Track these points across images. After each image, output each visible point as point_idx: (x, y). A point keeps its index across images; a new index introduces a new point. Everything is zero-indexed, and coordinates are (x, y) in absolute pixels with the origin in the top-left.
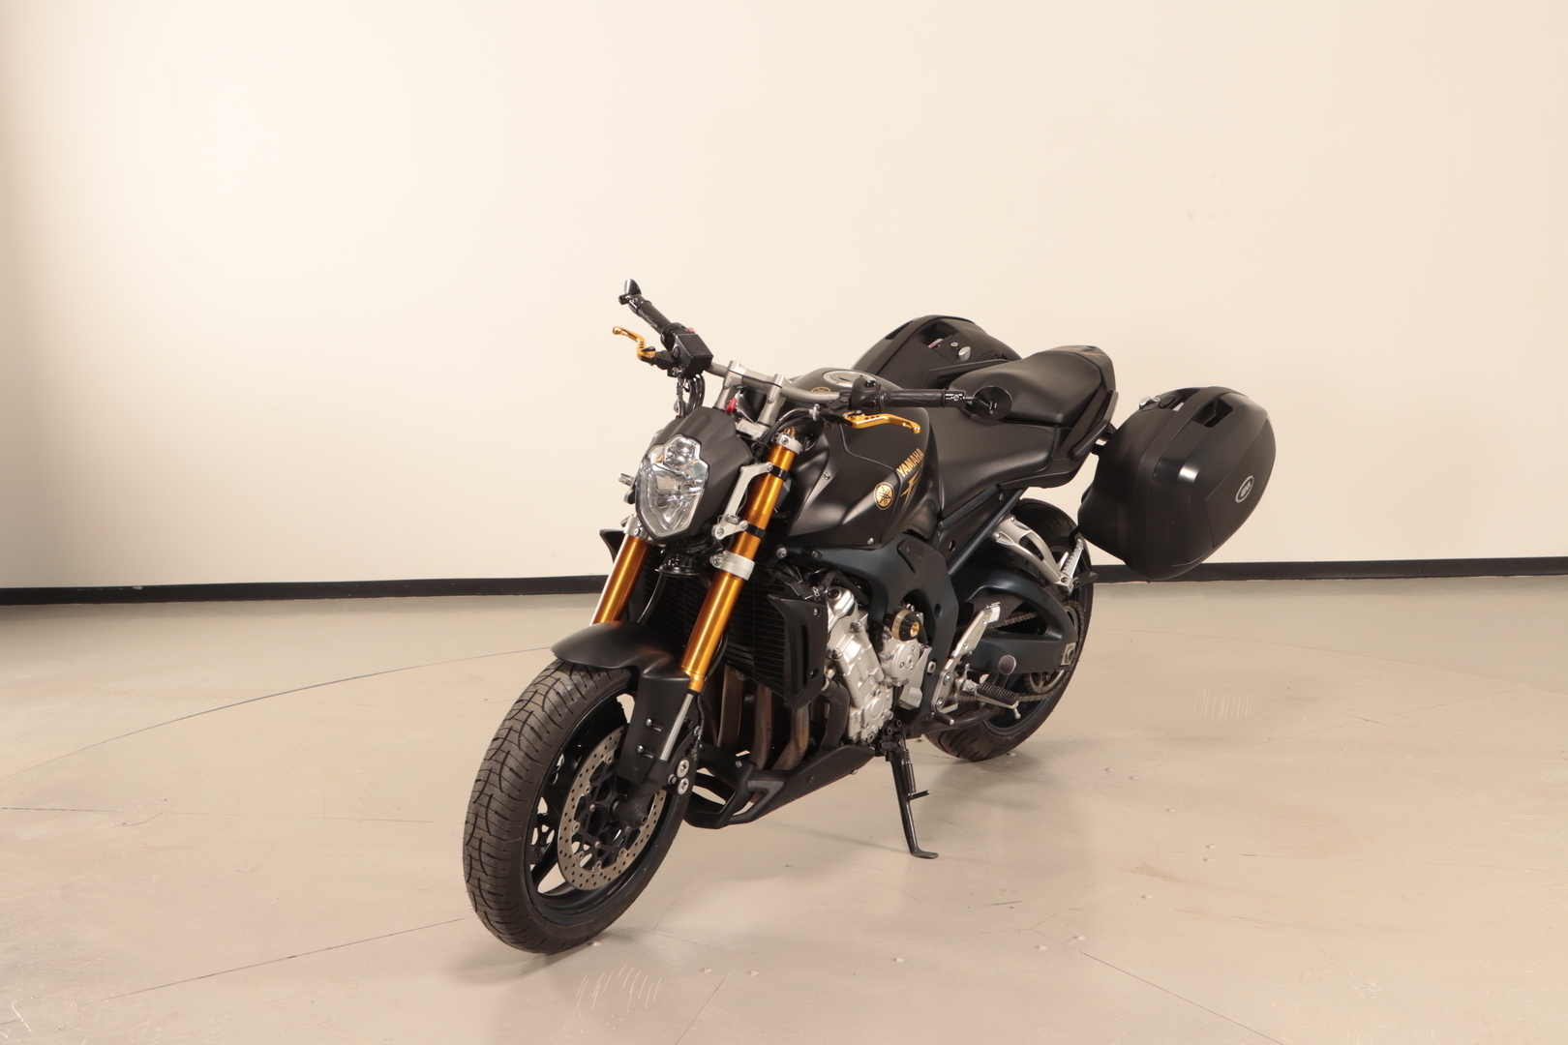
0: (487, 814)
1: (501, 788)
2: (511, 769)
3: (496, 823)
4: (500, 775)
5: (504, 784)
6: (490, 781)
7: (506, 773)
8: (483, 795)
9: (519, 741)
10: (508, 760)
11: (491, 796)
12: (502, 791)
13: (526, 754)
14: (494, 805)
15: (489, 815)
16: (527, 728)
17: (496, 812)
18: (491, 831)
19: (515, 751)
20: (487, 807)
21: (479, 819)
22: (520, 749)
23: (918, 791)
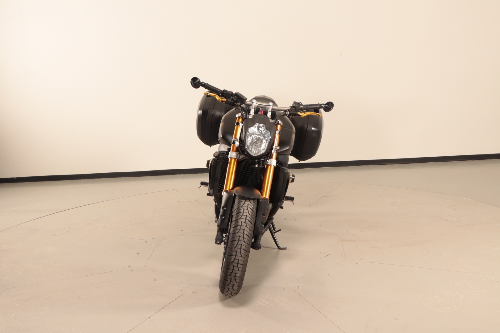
0: (241, 251)
1: (244, 241)
2: (246, 235)
3: (244, 253)
4: (243, 237)
5: (245, 240)
6: (240, 240)
7: (245, 236)
8: (238, 245)
9: (246, 225)
10: (245, 232)
11: (241, 245)
12: (245, 242)
13: (249, 229)
14: (243, 247)
15: (242, 251)
16: (247, 221)
17: (244, 250)
18: (242, 256)
19: (246, 229)
20: (241, 248)
21: (237, 253)
22: (247, 228)
23: (277, 230)
